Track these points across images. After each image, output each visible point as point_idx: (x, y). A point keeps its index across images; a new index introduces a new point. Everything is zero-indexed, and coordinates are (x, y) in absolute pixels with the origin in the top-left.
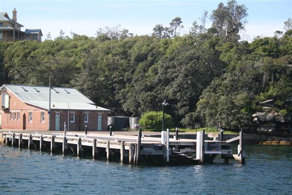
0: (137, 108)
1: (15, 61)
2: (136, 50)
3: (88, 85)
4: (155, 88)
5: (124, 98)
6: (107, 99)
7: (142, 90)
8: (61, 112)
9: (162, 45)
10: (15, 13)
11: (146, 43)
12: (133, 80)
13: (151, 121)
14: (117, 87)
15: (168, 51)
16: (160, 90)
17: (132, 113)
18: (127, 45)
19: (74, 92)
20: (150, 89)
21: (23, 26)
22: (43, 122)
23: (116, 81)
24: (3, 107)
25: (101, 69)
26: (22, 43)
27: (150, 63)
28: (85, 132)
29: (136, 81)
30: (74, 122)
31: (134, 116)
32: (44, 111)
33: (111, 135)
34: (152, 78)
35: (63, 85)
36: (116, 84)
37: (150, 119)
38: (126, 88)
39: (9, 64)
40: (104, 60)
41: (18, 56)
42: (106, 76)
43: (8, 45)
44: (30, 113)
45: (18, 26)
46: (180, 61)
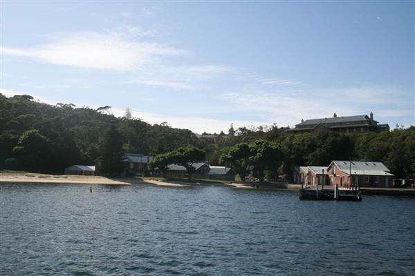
8: (359, 176)
10: (372, 114)
24: (333, 173)
30: (368, 182)
32: (348, 175)
44: (344, 177)
45: (375, 123)
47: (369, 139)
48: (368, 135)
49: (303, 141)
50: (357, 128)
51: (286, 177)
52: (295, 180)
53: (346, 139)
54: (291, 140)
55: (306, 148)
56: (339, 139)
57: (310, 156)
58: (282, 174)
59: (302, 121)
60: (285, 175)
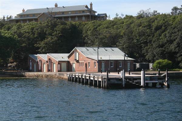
0: (154, 58)
1: (89, 33)
2: (156, 24)
3: (126, 45)
4: (165, 46)
5: (147, 52)
6: (138, 53)
7: (157, 47)
8: (105, 61)
9: (172, 19)
10: (91, 5)
11: (163, 19)
12: (152, 41)
13: (159, 65)
14: (143, 46)
15: (174, 23)
16: (168, 46)
17: (151, 61)
18: (151, 21)
19: (116, 50)
20: (162, 46)
21: (96, 12)
22: (95, 67)
23: (142, 42)
24: (76, 60)
25: (135, 35)
26: (93, 22)
27: (163, 31)
28: (118, 72)
29: (154, 42)
30: (113, 67)
31: (152, 63)
32: (95, 61)
33: (118, 74)
34: (163, 39)
35: (113, 46)
36: (143, 44)
37: (159, 64)
38: (148, 46)
39: (85, 35)
40: (137, 30)
41: (90, 30)
42: (137, 40)
43: (85, 24)
44: (89, 63)
45: (94, 12)
46: (179, 29)
47: (95, 27)
48: (94, 23)
49: (33, 29)
50: (79, 17)
51: (16, 65)
52: (31, 68)
53: (74, 27)
54: (18, 28)
55: (36, 36)
56: (68, 27)
57: (42, 44)
58: (12, 63)
59: (23, 10)
60: (15, 63)
